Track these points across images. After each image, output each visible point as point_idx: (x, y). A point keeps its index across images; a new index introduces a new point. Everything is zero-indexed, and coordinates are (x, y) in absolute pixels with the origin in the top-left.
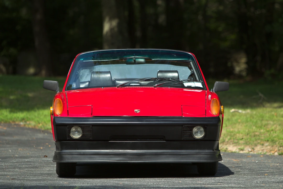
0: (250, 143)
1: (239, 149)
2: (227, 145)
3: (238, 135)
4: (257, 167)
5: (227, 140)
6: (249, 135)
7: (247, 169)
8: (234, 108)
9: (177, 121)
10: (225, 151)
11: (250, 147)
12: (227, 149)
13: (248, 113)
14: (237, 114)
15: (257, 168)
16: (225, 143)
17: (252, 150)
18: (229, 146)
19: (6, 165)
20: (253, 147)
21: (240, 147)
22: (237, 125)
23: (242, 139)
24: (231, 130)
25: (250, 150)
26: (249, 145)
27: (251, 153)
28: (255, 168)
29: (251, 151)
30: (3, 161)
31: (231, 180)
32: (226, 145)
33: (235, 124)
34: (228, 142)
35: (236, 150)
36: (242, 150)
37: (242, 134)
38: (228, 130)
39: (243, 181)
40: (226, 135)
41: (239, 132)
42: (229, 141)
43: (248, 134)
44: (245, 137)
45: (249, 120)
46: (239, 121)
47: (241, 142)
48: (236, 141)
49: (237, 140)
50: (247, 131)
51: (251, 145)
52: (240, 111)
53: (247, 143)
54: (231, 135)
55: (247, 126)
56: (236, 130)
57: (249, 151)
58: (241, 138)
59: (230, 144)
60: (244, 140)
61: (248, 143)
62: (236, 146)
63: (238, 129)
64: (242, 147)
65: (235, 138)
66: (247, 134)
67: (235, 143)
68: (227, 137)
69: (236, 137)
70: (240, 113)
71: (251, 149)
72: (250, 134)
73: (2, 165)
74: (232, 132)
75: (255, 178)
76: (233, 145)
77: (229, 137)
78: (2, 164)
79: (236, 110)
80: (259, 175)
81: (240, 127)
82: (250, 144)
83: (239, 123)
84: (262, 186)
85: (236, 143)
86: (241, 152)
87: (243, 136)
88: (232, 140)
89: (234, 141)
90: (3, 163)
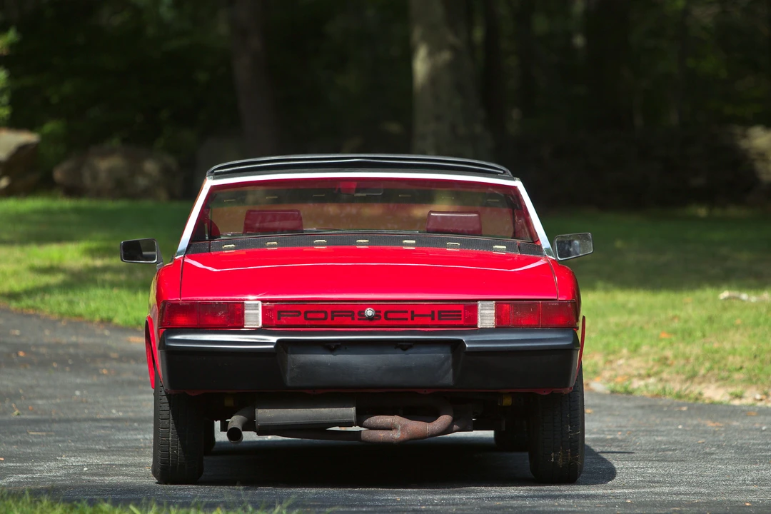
0: (758, 379)
1: (731, 394)
2: (703, 385)
3: (731, 358)
4: (759, 442)
5: (703, 371)
6: (758, 359)
7: (733, 447)
8: (730, 288)
10: (697, 399)
11: (758, 389)
12: (700, 394)
13: (763, 302)
14: (737, 303)
15: (759, 445)
16: (696, 380)
17: (764, 397)
18: (708, 387)
19: (147, 439)
20: (766, 389)
21: (732, 390)
22: (731, 333)
23: (741, 368)
24: (716, 345)
25: (758, 397)
26: (756, 383)
27: (759, 404)
28: (754, 444)
29: (761, 400)
30: (142, 430)
31: (683, 475)
32: (700, 383)
33: (726, 330)
34: (704, 376)
35: (723, 396)
36: (739, 396)
37: (741, 355)
38: (707, 346)
39: (711, 479)
40: (701, 359)
41: (734, 352)
42: (709, 375)
43: (755, 357)
44: (747, 364)
45: (762, 320)
46: (738, 321)
47: (736, 376)
48: (725, 374)
49: (729, 371)
50: (754, 347)
51: (763, 383)
52: (744, 296)
53: (751, 380)
54: (713, 360)
55: (755, 335)
56: (727, 346)
57: (755, 399)
58: (738, 366)
59: (710, 382)
60: (744, 370)
61: (754, 380)
62: (724, 386)
63: (733, 343)
64: (738, 390)
65: (722, 365)
66: (752, 357)
67: (723, 379)
68: (702, 364)
69: (725, 365)
70: (743, 301)
71: (761, 394)
72: (762, 356)
73: (136, 440)
74: (717, 352)
75: (744, 470)
76: (718, 384)
77: (707, 365)
78: (139, 437)
79: (735, 293)
80: (756, 463)
81: (738, 337)
82: (759, 383)
83: (737, 327)
84: (752, 490)
85: (724, 380)
86: (737, 402)
87: (743, 362)
88: (716, 371)
89: (719, 374)
90: (139, 434)
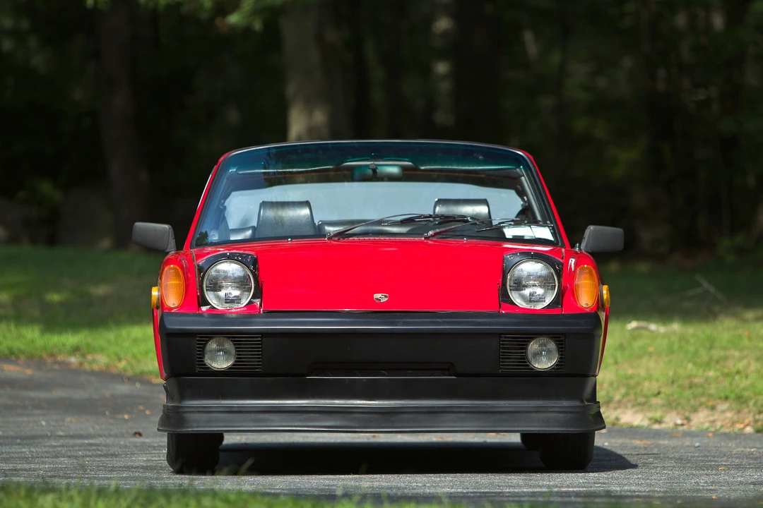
0: (679, 404)
1: (650, 419)
2: (619, 411)
3: (646, 384)
4: (697, 455)
5: (617, 397)
6: (675, 385)
7: (671, 458)
8: (637, 319)
9: (486, 324)
10: (614, 424)
11: (678, 414)
12: (617, 419)
13: (674, 333)
14: (645, 333)
15: (698, 457)
16: (612, 405)
17: (685, 422)
18: (625, 413)
20: (687, 414)
21: (651, 415)
22: (645, 360)
23: (659, 393)
24: (630, 372)
25: (679, 422)
26: (676, 408)
27: (681, 428)
28: (692, 457)
29: (682, 425)
31: (629, 478)
32: (616, 409)
33: (640, 357)
34: (619, 402)
35: (642, 420)
36: (659, 421)
37: (657, 381)
38: (621, 372)
39: (661, 481)
40: (615, 385)
41: (649, 377)
42: (625, 400)
43: (673, 382)
44: (664, 390)
45: (676, 347)
46: (651, 349)
47: (654, 401)
48: (641, 400)
49: (645, 396)
50: (671, 373)
51: (683, 408)
52: (653, 327)
53: (671, 405)
54: (629, 387)
55: (670, 361)
56: (643, 372)
57: (676, 425)
58: (656, 392)
59: (626, 408)
60: (662, 396)
61: (674, 404)
62: (642, 411)
63: (648, 370)
64: (658, 415)
65: (638, 391)
66: (670, 382)
67: (639, 404)
68: (618, 388)
69: (642, 390)
70: (652, 332)
71: (681, 419)
72: (680, 382)
74: (631, 377)
75: (693, 475)
76: (637, 408)
77: (623, 391)
79: (643, 324)
80: (704, 470)
81: (652, 364)
82: (679, 408)
83: (650, 355)
84: (711, 490)
85: (641, 405)
86: (656, 426)
87: (660, 387)
88: (632, 397)
89: (636, 399)
